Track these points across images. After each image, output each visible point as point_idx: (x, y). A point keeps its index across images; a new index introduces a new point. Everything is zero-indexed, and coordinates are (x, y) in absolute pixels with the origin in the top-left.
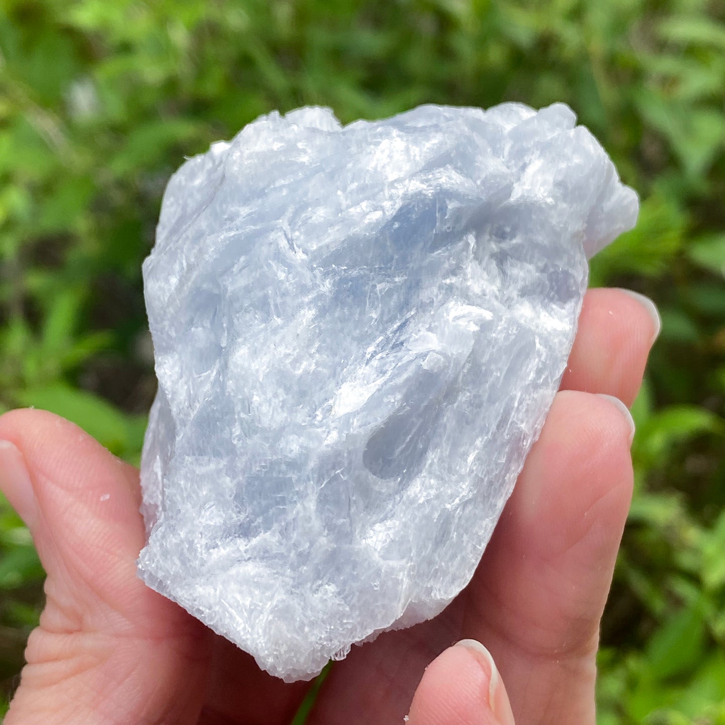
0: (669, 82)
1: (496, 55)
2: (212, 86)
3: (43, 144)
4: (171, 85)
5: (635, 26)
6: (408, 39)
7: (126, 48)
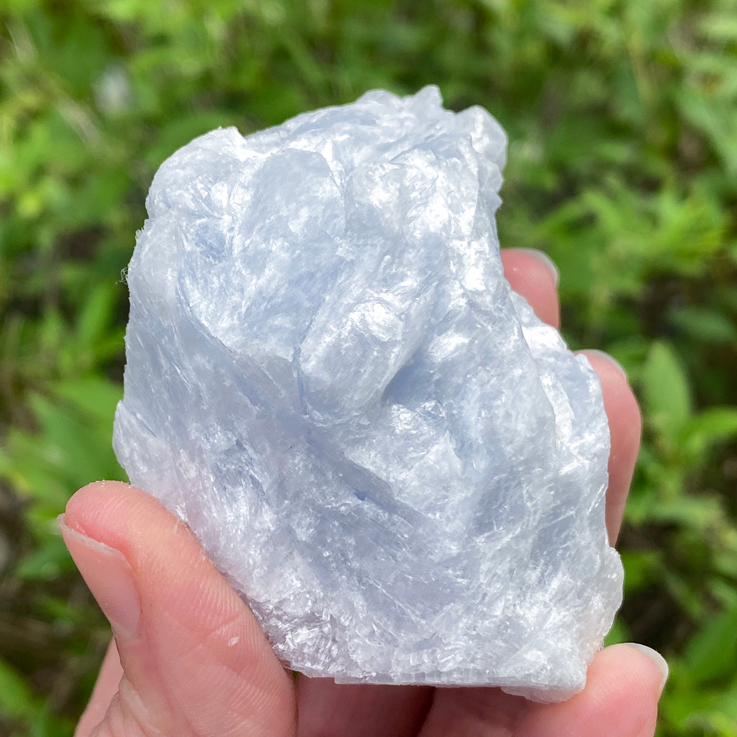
0: (710, 79)
1: (533, 51)
2: (248, 80)
3: (74, 136)
4: (206, 79)
5: (674, 23)
6: (443, 34)
7: (161, 40)
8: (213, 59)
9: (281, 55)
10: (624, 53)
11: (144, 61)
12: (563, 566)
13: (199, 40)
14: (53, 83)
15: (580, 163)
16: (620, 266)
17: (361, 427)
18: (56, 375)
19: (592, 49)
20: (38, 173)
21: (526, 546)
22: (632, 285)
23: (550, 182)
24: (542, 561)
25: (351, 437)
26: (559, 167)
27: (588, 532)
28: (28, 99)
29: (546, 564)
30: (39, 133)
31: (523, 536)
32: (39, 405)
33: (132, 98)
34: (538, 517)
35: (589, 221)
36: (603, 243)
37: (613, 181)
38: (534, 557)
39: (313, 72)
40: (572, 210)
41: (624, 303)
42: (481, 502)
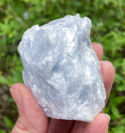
1: (101, 6)
2: (49, 12)
3: (19, 23)
4: (42, 12)
6: (85, 4)
7: (34, 6)
8: (43, 9)
9: (55, 8)
10: (118, 6)
11: (31, 9)
12: (87, 100)
13: (41, 5)
14: (15, 14)
15: (110, 26)
16: (118, 45)
17: (48, 76)
18: (16, 66)
19: (112, 6)
20: (12, 30)
21: (78, 97)
22: (120, 48)
23: (105, 30)
24: (82, 99)
25: (47, 78)
26: (106, 27)
27: (92, 94)
28: (11, 17)
29: (83, 100)
30: (12, 23)
31: (77, 95)
32: (13, 71)
33: (29, 16)
34: (80, 91)
35: (112, 37)
36: (114, 41)
37: (116, 29)
38: (80, 98)
39: (61, 11)
40: (109, 35)
41: (118, 51)
42: (68, 89)
